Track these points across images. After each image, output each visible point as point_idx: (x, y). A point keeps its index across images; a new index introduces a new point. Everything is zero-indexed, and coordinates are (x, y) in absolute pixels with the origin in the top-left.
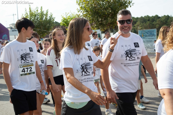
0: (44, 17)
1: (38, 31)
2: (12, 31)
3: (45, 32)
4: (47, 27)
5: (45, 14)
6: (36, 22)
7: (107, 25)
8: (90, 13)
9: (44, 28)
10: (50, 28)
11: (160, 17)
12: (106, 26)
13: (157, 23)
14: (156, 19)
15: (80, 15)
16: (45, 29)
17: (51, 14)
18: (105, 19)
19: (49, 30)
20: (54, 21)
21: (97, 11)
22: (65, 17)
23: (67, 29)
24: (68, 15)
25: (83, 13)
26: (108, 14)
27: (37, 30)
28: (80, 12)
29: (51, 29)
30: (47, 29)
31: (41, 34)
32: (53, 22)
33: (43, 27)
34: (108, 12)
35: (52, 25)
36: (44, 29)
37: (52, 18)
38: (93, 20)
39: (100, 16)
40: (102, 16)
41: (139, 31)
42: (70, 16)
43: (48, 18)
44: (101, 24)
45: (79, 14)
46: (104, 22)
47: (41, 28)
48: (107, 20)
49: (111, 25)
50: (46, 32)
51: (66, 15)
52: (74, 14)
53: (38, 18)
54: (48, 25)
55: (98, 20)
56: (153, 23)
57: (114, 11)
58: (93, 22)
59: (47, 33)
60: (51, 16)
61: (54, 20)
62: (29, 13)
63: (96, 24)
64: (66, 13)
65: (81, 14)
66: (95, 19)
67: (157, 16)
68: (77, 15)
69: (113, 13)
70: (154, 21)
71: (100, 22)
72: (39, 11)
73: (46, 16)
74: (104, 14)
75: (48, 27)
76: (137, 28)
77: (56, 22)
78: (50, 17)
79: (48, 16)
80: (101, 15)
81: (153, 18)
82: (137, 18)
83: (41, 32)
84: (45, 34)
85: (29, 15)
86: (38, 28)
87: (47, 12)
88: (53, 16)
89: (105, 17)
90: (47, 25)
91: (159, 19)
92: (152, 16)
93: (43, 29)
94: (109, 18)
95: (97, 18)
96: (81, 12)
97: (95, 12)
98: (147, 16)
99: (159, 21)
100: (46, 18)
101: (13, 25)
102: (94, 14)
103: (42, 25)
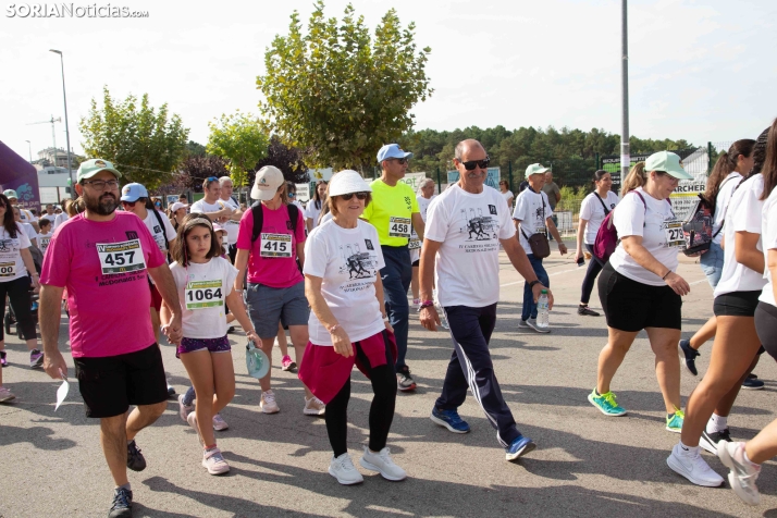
0: (153, 127)
2: (49, 172)
3: (157, 175)
4: (162, 159)
5: (157, 118)
6: (127, 143)
7: (353, 153)
8: (299, 116)
10: (173, 162)
11: (509, 134)
12: (351, 156)
13: (502, 149)
14: (497, 139)
15: (268, 121)
16: (157, 167)
17: (176, 119)
18: (346, 137)
19: (169, 170)
20: (188, 142)
21: (322, 110)
22: (220, 127)
23: (227, 166)
24: (230, 123)
25: (278, 118)
26: (355, 119)
28: (269, 112)
29: (176, 167)
30: (162, 166)
32: (184, 145)
33: (151, 160)
34: (356, 114)
35: (179, 154)
36: (153, 167)
37: (181, 132)
38: (309, 138)
39: (332, 127)
40: (338, 126)
41: (449, 172)
42: (236, 125)
43: (168, 131)
44: (335, 151)
45: (264, 118)
46: (345, 145)
47: (142, 161)
48: (354, 137)
49: (367, 155)
50: (161, 177)
51: (224, 120)
52: (250, 119)
53: (133, 131)
54: (167, 154)
55: (324, 139)
56: (491, 150)
57: (375, 112)
58: (308, 146)
59: (163, 179)
60: (177, 124)
61: (185, 137)
62: (103, 116)
63: (321, 151)
64: (224, 115)
65: (273, 120)
66: (317, 137)
67: (501, 129)
68: (258, 121)
69: (371, 117)
70: (495, 142)
71: (332, 145)
72: (138, 109)
73: (159, 123)
74: (344, 120)
75: (167, 158)
76: (444, 165)
77: (192, 143)
78: (171, 128)
79: (166, 126)
80: (334, 123)
81: (490, 133)
82: (445, 134)
85: (103, 119)
86: (135, 161)
87: (163, 113)
88: (184, 126)
89: (347, 128)
90: (163, 155)
91: (507, 139)
92: (488, 130)
93: (149, 164)
94: (358, 134)
95: (323, 131)
96: (273, 112)
97: (316, 115)
98: (474, 127)
99: (509, 143)
100: (160, 131)
101: (50, 154)
102: (314, 118)
103: (147, 152)
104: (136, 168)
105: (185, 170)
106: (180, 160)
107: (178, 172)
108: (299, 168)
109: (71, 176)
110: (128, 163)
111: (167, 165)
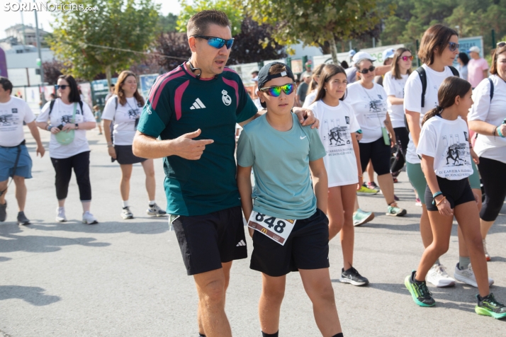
0: (122, 3)
1: (105, 53)
3: (128, 54)
4: (133, 37)
6: (96, 21)
7: (324, 27)
9: (123, 41)
10: (145, 40)
12: (323, 31)
16: (128, 46)
18: (315, 11)
19: (141, 49)
22: (191, 3)
27: (100, 49)
29: (148, 45)
30: (134, 44)
31: (114, 60)
33: (121, 39)
35: (150, 31)
36: (124, 46)
37: (152, 8)
39: (301, 1)
43: (138, 8)
44: (305, 26)
46: (314, 20)
47: (112, 40)
48: (324, 11)
49: (339, 29)
50: (132, 56)
53: (102, 8)
54: (138, 32)
55: (293, 14)
59: (135, 57)
61: (157, 13)
63: (290, 27)
66: (286, 12)
71: (302, 20)
75: (138, 36)
78: (142, 3)
79: (137, 1)
83: (114, 56)
84: (127, 60)
86: (105, 40)
90: (134, 33)
93: (119, 44)
94: (328, 7)
95: (291, 6)
100: (130, 7)
101: (18, 31)
103: (118, 31)
104: (106, 48)
105: (158, 48)
106: (152, 37)
107: (151, 51)
108: (269, 44)
109: (40, 57)
110: (98, 41)
111: (138, 44)
